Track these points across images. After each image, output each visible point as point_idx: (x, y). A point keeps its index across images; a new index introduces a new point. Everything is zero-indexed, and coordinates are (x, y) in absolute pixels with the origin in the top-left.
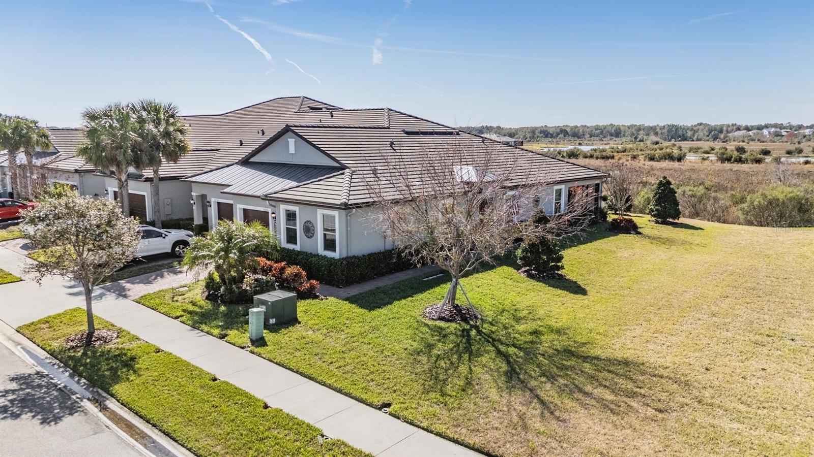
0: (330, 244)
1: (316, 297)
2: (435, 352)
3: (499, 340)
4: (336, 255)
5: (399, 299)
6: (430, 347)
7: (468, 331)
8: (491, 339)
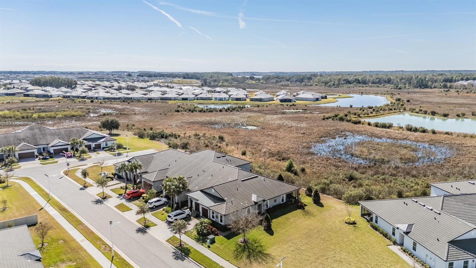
0: (221, 221)
1: (218, 235)
2: (238, 251)
3: (250, 248)
4: (222, 224)
5: (234, 237)
6: (237, 249)
7: (245, 246)
8: (249, 248)
